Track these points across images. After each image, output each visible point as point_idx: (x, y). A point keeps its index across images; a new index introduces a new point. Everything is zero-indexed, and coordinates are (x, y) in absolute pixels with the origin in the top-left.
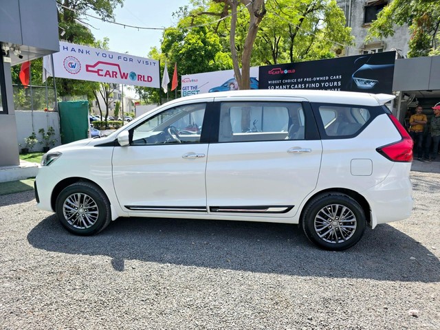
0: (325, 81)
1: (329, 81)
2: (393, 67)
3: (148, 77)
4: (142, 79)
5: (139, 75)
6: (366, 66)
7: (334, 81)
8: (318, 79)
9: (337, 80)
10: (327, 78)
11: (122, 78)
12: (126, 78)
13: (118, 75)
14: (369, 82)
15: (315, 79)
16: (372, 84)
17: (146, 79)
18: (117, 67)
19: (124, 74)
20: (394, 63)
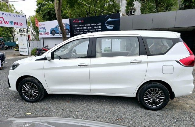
0: (95, 26)
1: (97, 26)
2: (120, 20)
3: (20, 23)
4: (17, 24)
5: (14, 22)
6: (110, 19)
7: (98, 26)
8: (92, 25)
9: (100, 25)
10: (96, 24)
11: (5, 23)
12: (8, 24)
13: (3, 22)
14: (111, 26)
15: (91, 25)
16: (113, 27)
17: (19, 24)
18: (2, 18)
19: (6, 22)
20: (120, 18)
